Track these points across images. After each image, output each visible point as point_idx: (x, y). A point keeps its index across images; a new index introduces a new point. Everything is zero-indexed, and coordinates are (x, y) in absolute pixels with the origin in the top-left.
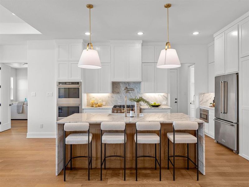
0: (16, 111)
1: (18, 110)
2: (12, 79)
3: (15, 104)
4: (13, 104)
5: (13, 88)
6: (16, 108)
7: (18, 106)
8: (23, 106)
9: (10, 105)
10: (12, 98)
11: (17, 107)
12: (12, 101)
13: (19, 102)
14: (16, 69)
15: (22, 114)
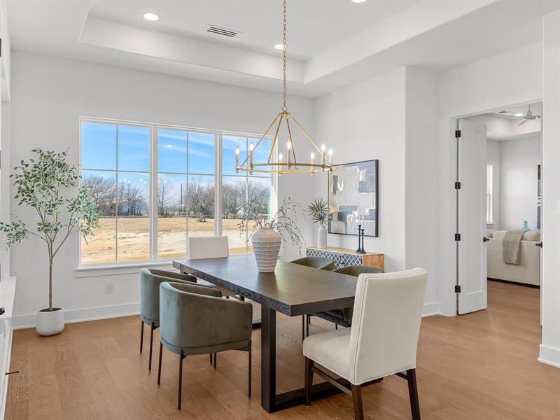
0: (500, 256)
1: (506, 253)
2: (490, 169)
3: (499, 236)
4: (491, 236)
5: (491, 194)
6: (500, 248)
7: (506, 244)
8: (520, 244)
9: (485, 240)
10: (490, 219)
11: (504, 245)
12: (489, 226)
13: (510, 233)
14: (501, 143)
15: (519, 268)
